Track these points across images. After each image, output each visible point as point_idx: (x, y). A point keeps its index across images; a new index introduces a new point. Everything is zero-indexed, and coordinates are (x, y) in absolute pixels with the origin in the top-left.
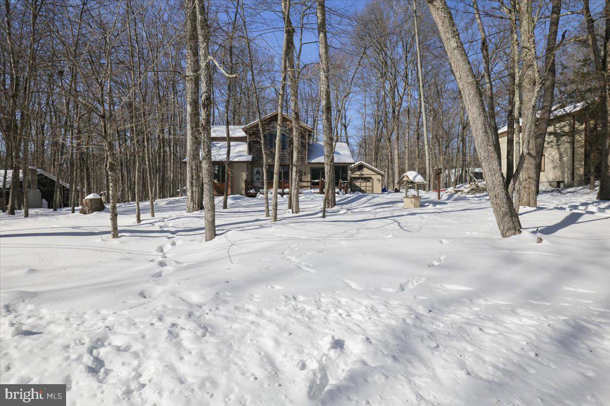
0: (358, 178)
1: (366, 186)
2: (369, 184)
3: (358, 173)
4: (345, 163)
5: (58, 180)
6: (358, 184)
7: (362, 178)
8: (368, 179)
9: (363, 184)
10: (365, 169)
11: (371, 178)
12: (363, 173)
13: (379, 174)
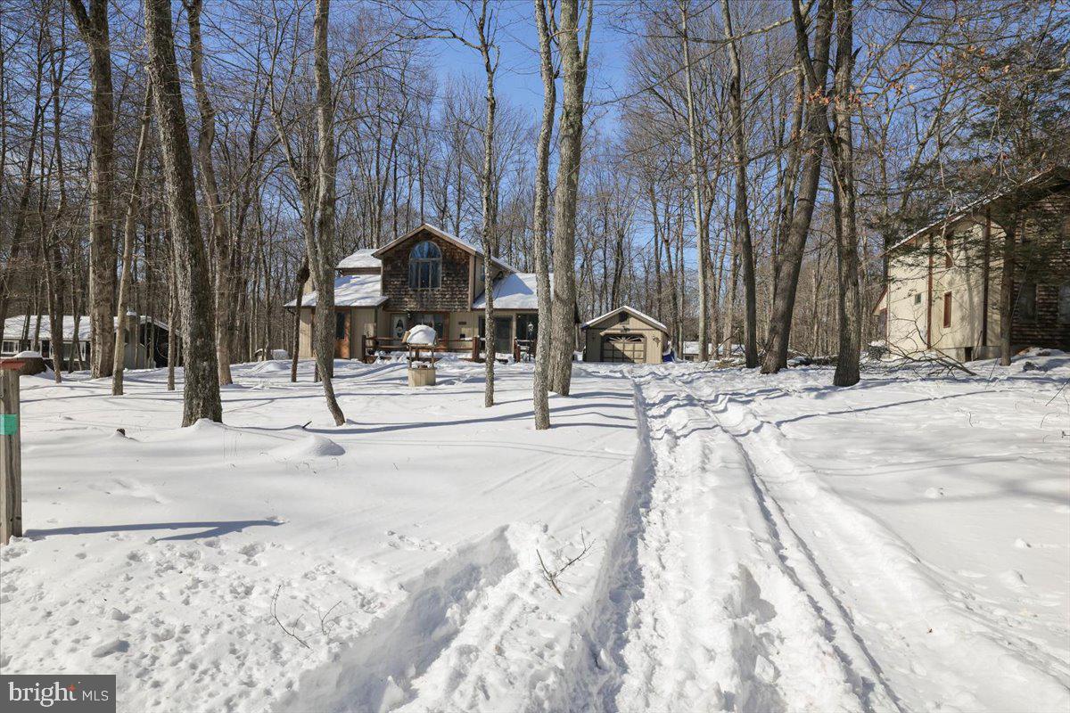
0: (621, 336)
1: (634, 351)
2: (639, 346)
3: (619, 326)
4: (532, 309)
5: (153, 321)
6: (619, 346)
7: (627, 336)
8: (636, 338)
9: (629, 347)
10: (632, 320)
11: (642, 336)
12: (628, 326)
13: (657, 329)
